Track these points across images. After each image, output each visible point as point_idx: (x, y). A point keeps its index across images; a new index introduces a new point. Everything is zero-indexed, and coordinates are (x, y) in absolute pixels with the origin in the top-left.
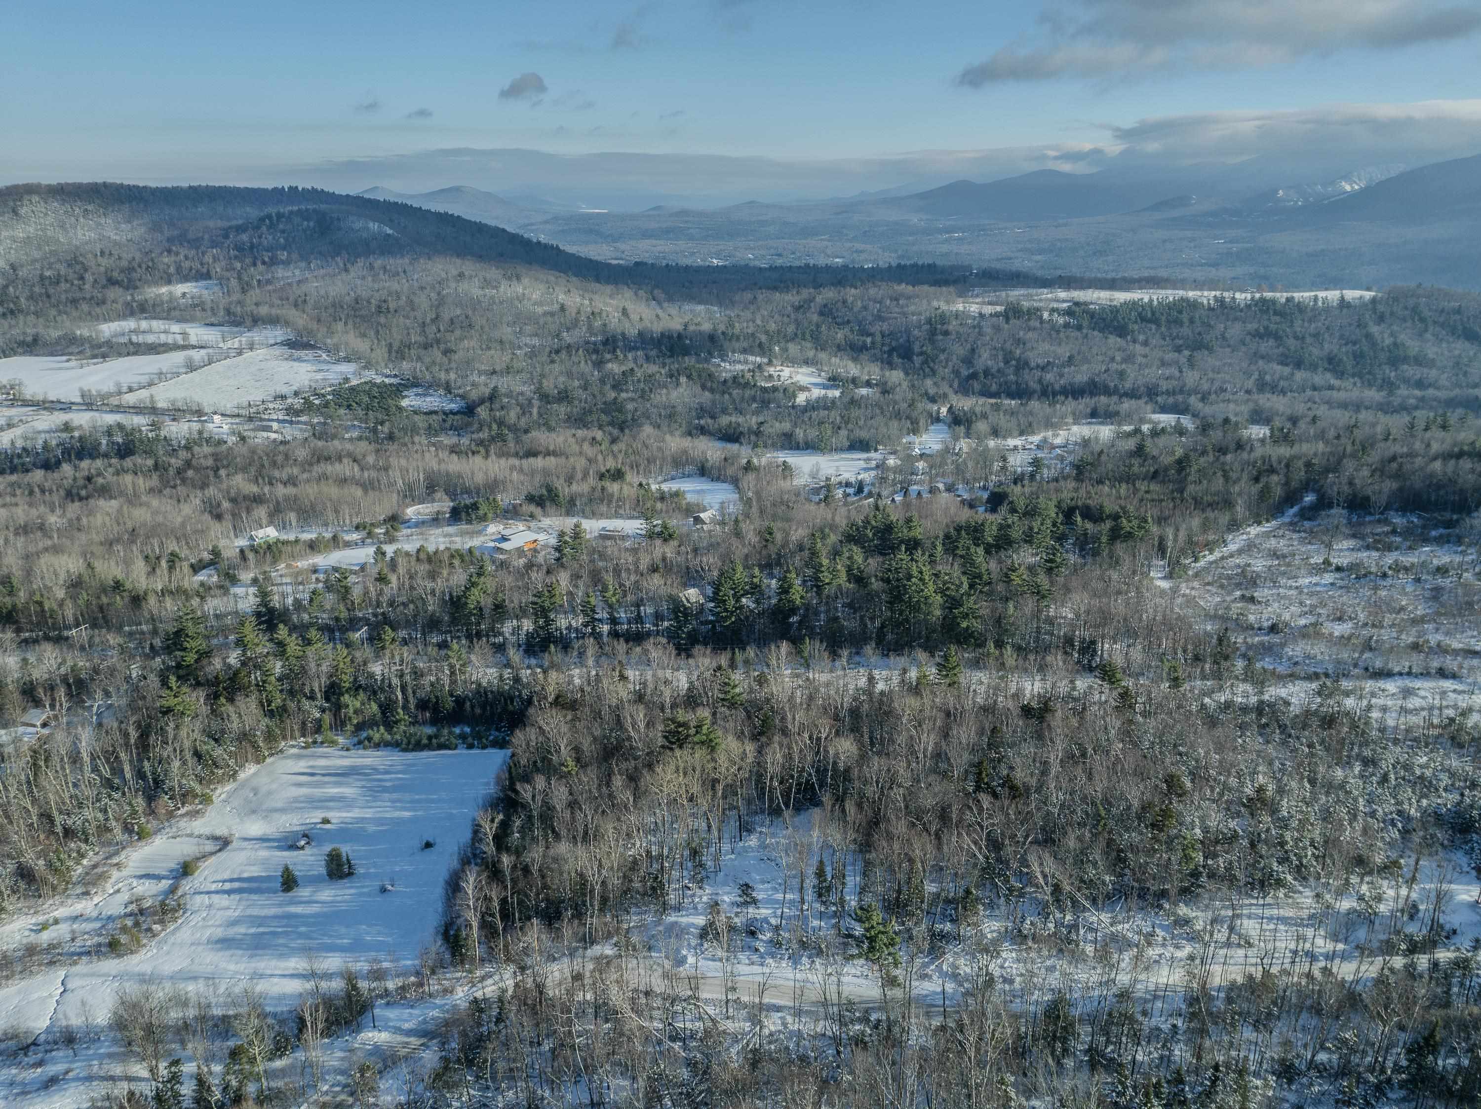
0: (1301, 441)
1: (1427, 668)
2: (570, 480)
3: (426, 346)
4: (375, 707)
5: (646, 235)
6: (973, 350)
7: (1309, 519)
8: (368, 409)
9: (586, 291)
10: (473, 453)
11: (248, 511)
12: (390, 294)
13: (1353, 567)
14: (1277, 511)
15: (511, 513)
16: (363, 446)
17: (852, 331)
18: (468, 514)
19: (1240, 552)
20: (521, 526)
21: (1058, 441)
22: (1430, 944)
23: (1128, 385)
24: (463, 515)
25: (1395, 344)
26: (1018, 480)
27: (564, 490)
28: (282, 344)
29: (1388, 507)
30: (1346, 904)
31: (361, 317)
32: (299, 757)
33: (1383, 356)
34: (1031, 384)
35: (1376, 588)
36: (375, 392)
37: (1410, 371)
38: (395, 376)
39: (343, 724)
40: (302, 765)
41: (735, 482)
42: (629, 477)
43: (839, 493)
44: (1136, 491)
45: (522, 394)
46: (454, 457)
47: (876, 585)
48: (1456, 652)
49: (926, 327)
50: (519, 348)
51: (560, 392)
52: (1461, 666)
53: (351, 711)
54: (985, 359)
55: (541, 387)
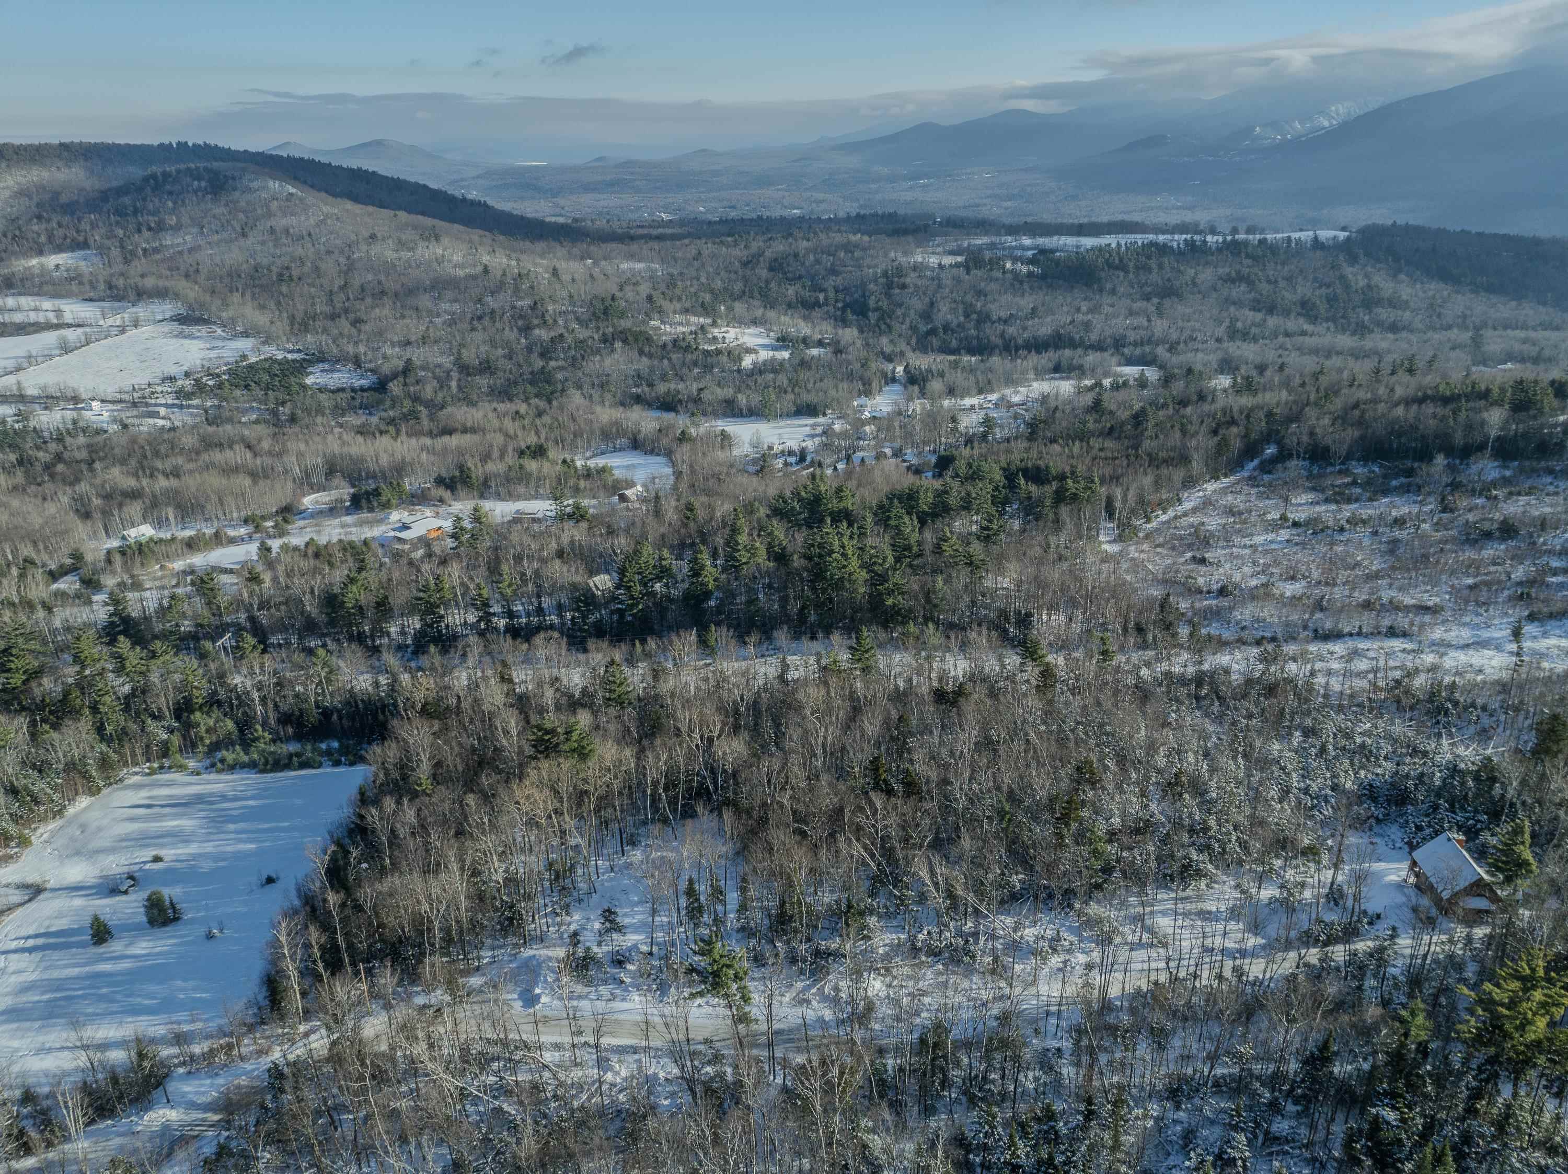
0: (1265, 390)
1: (1377, 627)
2: (486, 458)
3: (333, 317)
4: (230, 725)
5: (588, 188)
6: (932, 304)
7: (1270, 472)
8: (267, 388)
9: (514, 251)
10: (381, 433)
11: (120, 505)
12: (293, 260)
13: (1309, 522)
14: (1235, 466)
15: (418, 499)
16: (261, 429)
17: (804, 287)
18: (369, 501)
19: (1195, 510)
20: (428, 512)
21: (1016, 399)
22: (1350, 933)
23: (1094, 337)
24: (364, 503)
25: (1369, 286)
26: (969, 441)
27: (477, 471)
28: (172, 319)
29: (1349, 457)
30: (1268, 892)
31: (261, 286)
32: (139, 787)
33: (1357, 299)
34: (993, 338)
35: (1332, 544)
36: (276, 369)
37: (1383, 313)
38: (299, 351)
39: (194, 745)
40: (140, 796)
41: (669, 454)
42: (551, 454)
43: (779, 463)
44: (1090, 448)
45: (439, 366)
46: (360, 439)
47: (797, 562)
48: (1407, 609)
49: (883, 280)
50: (438, 315)
51: (482, 363)
52: (1412, 624)
53: (203, 730)
54: (944, 313)
55: (459, 358)
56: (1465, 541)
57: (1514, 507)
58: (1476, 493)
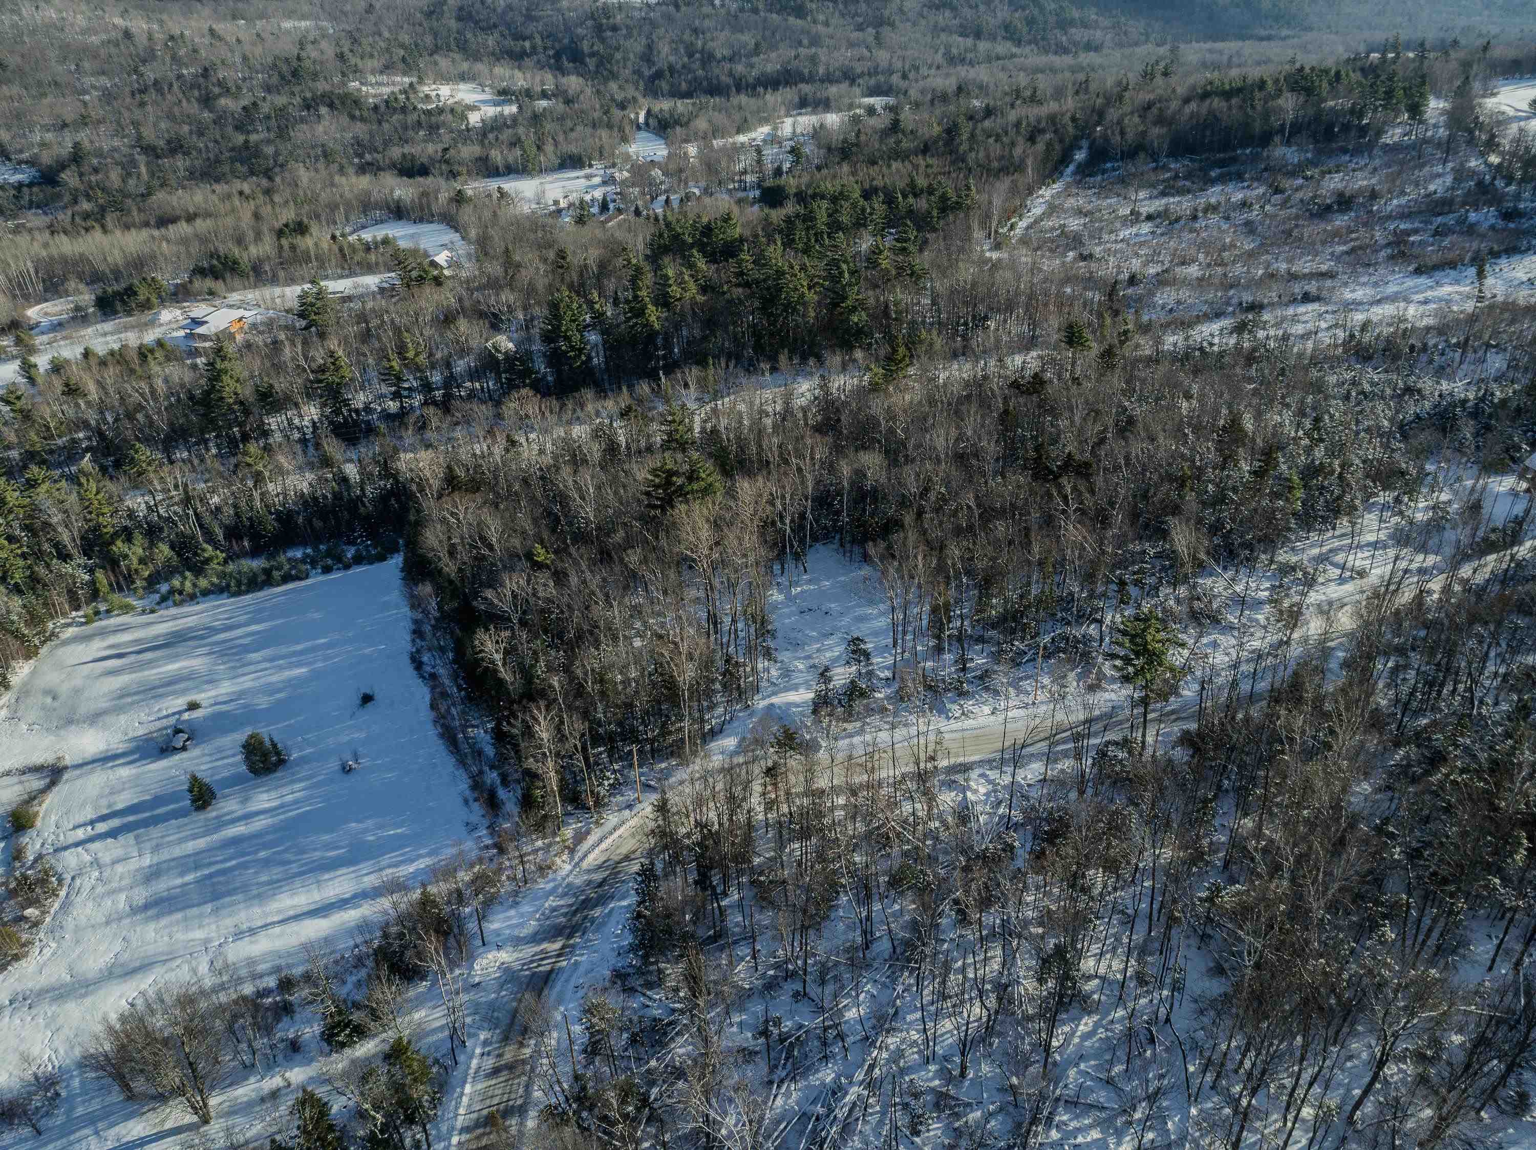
1: (1294, 295)
2: (241, 242)
4: (165, 549)
6: (650, 46)
7: (1091, 176)
10: (85, 229)
13: (1161, 215)
14: (1055, 172)
15: (183, 294)
17: (503, 36)
18: (124, 303)
19: (1047, 214)
20: (209, 305)
23: (822, 70)
24: (116, 305)
27: (240, 255)
32: (84, 638)
33: (1052, 19)
34: (722, 78)
35: (1195, 230)
37: (1078, 34)
40: (97, 647)
41: (447, 220)
42: (314, 230)
45: (116, 150)
46: (61, 237)
48: (1306, 277)
49: (590, 23)
50: (85, 92)
51: (169, 142)
52: (1318, 289)
53: (135, 561)
54: (665, 54)
55: (140, 138)
56: (1312, 216)
57: (1334, 183)
58: (1292, 174)
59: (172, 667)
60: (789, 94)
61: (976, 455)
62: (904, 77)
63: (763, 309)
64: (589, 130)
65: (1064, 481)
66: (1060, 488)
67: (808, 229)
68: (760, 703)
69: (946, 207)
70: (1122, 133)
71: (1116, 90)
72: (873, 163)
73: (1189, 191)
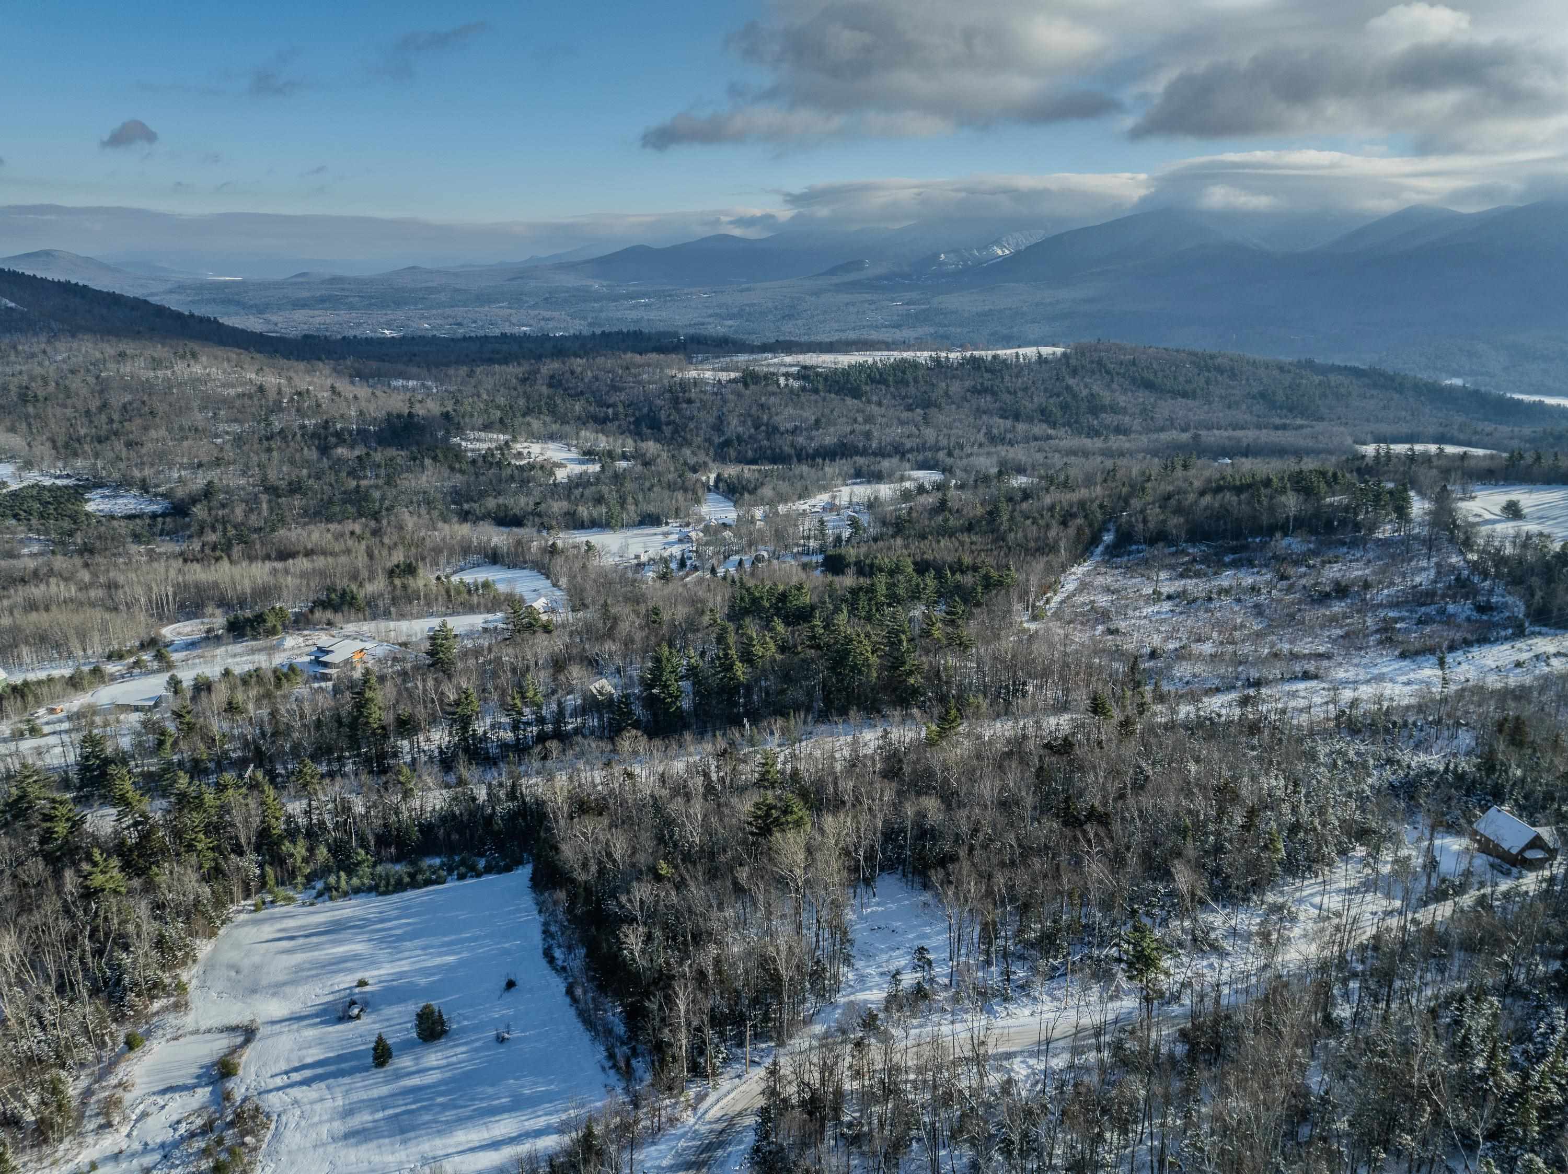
1: (1293, 673)
2: (357, 579)
3: (101, 439)
4: (324, 851)
5: (296, 304)
6: (721, 418)
7: (1119, 556)
8: (42, 518)
9: (279, 368)
10: (214, 559)
12: (32, 379)
13: (1180, 595)
14: (1086, 551)
15: (301, 623)
17: (589, 402)
18: (253, 628)
19: (1078, 591)
21: (841, 502)
22: (1463, 887)
23: (876, 444)
24: (245, 630)
25: (1091, 395)
32: (257, 922)
33: (1084, 406)
34: (785, 448)
36: (46, 496)
37: (1108, 418)
38: (69, 476)
39: (292, 875)
40: (268, 931)
41: (539, 568)
42: (422, 571)
45: (243, 488)
46: (193, 565)
48: (1307, 657)
49: (667, 395)
50: (217, 436)
51: (290, 484)
52: (1317, 668)
53: (299, 860)
54: (734, 426)
55: (264, 479)
56: (1313, 601)
57: (1333, 572)
58: (1297, 563)
59: (340, 950)
60: (844, 465)
61: (1017, 804)
62: (950, 454)
63: (832, 669)
64: (666, 493)
65: (1088, 827)
66: (1085, 833)
67: (870, 599)
68: (841, 999)
69: (988, 584)
70: (1145, 521)
71: (1140, 479)
72: (923, 537)
73: (1205, 575)
